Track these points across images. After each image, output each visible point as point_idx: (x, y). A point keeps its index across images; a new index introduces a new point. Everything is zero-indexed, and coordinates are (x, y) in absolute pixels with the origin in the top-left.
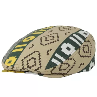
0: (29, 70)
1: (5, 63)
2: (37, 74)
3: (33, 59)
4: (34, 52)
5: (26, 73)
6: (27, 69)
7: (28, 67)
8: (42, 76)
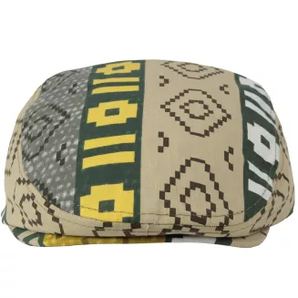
0: (197, 230)
1: (82, 211)
2: (215, 240)
3: (198, 190)
4: (188, 163)
5: (173, 239)
6: (190, 226)
7: (194, 217)
8: (229, 245)
